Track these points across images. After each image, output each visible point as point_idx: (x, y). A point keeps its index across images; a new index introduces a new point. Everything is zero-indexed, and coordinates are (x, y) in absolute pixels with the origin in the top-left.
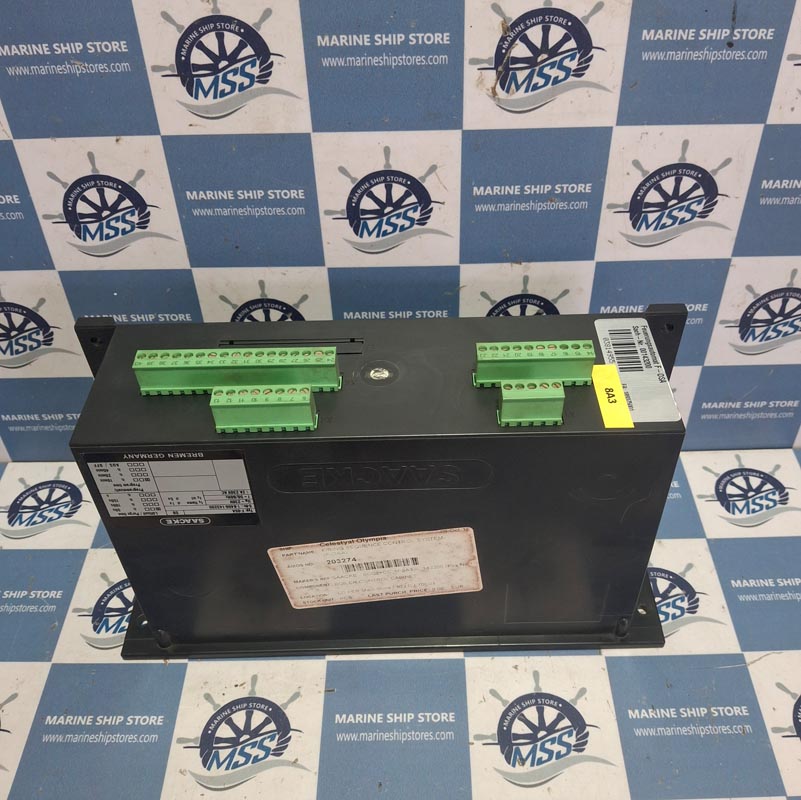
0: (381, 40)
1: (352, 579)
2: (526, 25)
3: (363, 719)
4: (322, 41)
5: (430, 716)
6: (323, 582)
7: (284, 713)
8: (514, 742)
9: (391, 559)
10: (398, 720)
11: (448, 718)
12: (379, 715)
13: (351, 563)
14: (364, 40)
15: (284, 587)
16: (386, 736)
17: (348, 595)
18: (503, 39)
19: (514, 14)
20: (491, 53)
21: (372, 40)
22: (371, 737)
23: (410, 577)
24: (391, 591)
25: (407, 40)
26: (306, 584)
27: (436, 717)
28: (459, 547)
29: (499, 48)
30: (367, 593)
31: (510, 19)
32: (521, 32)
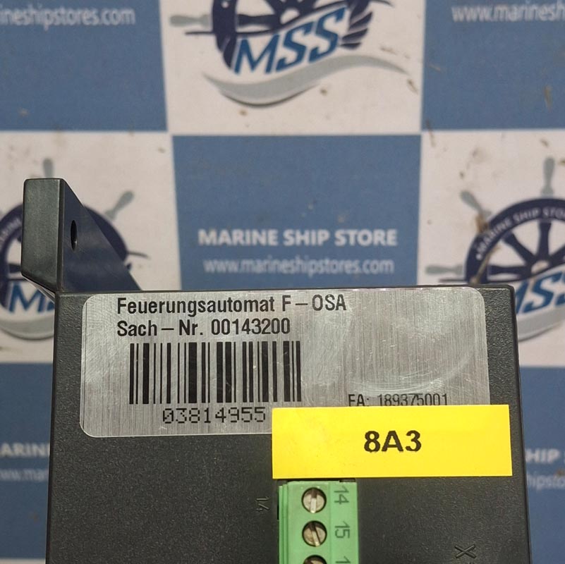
0: (293, 238)
2: (513, 220)
4: (206, 237)
14: (269, 238)
18: (478, 240)
19: (496, 204)
20: (460, 258)
21: (281, 238)
25: (333, 238)
29: (473, 252)
31: (489, 213)
32: (504, 232)
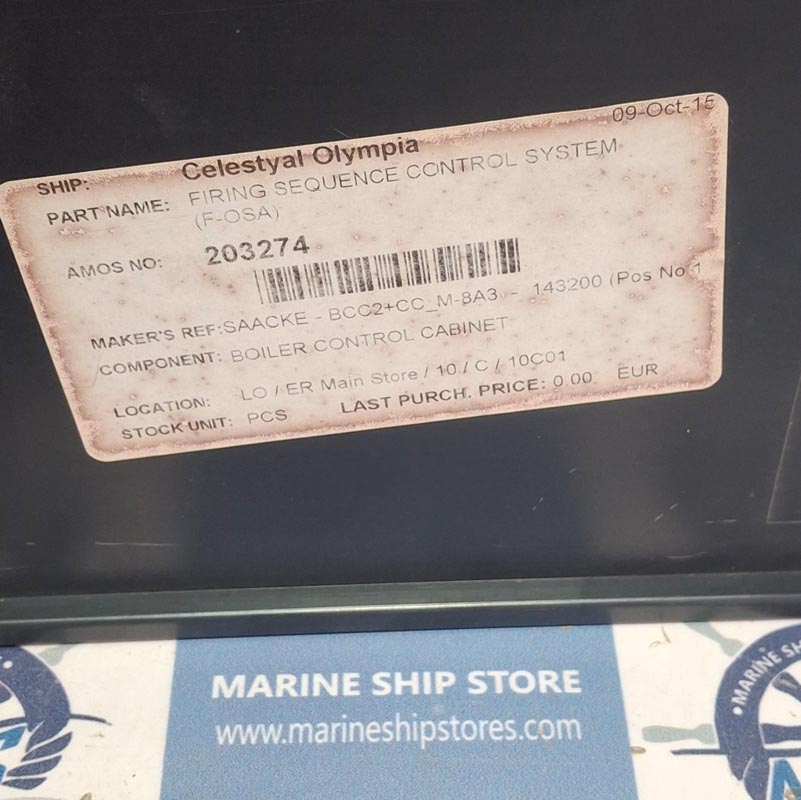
1: (289, 335)
3: (297, 687)
5: (505, 680)
6: (192, 346)
7: (50, 676)
8: (768, 747)
9: (427, 245)
10: (407, 689)
11: (560, 683)
12: (347, 677)
13: (292, 259)
15: (58, 364)
16: (369, 732)
17: (273, 402)
22: (323, 734)
23: (485, 327)
24: (416, 388)
26: (133, 353)
27: (522, 682)
28: (665, 190)
30: (339, 395)
